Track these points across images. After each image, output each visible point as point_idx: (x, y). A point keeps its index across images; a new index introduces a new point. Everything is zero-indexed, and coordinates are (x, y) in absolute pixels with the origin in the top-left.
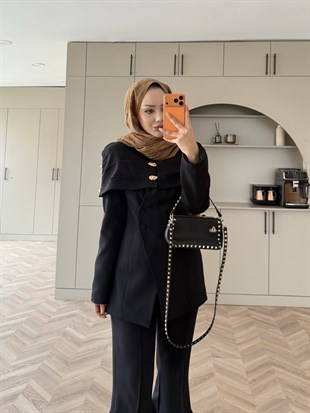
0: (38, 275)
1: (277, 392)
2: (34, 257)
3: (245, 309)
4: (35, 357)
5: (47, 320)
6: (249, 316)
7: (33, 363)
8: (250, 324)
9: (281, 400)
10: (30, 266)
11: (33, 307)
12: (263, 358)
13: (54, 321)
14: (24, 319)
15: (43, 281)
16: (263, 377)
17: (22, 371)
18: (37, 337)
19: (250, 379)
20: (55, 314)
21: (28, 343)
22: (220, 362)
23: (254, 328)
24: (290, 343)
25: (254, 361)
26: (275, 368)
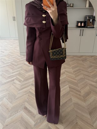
0: (14, 49)
1: (82, 76)
2: (12, 44)
3: (72, 56)
4: (17, 70)
5: (19, 61)
6: (73, 58)
7: (17, 71)
8: (74, 60)
9: (83, 78)
10: (11, 46)
11: (14, 57)
12: (78, 68)
13: (21, 61)
14: (12, 61)
15: (16, 50)
16: (78, 73)
17: (14, 74)
18: (17, 65)
19: (74, 73)
20: (21, 59)
21: (15, 66)
22: (66, 69)
23: (75, 61)
24: (85, 65)
25: (75, 69)
26: (81, 71)
